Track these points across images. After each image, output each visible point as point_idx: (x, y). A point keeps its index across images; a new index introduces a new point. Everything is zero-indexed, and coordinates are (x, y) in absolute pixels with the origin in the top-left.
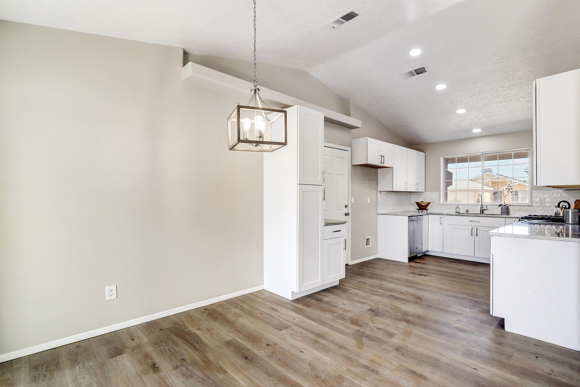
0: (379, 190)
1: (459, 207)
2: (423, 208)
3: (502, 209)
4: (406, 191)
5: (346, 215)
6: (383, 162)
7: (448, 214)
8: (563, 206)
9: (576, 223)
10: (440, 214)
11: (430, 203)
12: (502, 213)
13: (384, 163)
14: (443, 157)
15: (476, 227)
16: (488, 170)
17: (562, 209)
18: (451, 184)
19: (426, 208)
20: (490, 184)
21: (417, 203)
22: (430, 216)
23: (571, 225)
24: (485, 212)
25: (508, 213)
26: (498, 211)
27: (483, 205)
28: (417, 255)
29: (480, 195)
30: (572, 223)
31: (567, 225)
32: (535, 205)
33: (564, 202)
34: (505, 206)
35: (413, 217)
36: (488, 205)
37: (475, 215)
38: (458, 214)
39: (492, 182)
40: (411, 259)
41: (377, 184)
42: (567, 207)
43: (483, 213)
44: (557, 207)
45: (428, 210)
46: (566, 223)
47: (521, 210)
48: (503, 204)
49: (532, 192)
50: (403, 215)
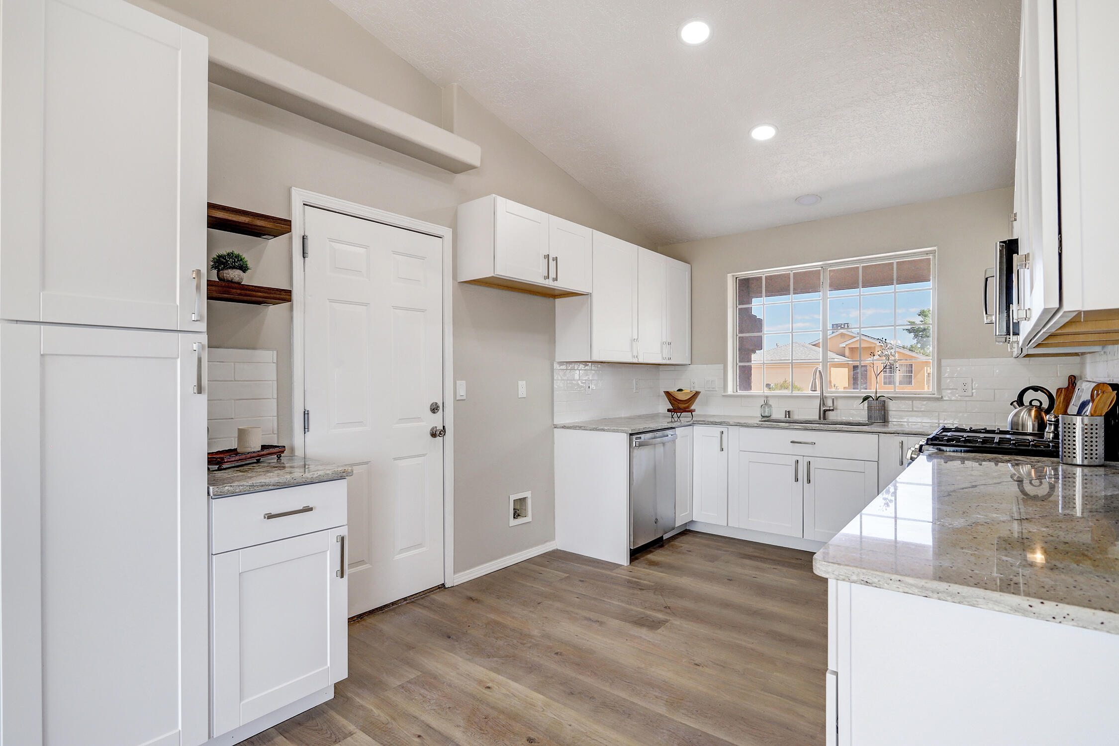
0: (559, 358)
1: (771, 402)
2: (682, 406)
3: (870, 408)
4: (635, 361)
5: (434, 435)
6: (552, 275)
7: (738, 423)
8: (1034, 403)
9: (1097, 462)
10: (721, 423)
11: (697, 393)
12: (869, 418)
13: (556, 279)
14: (733, 276)
15: (807, 459)
16: (843, 326)
17: (1030, 411)
18: (758, 345)
19: (688, 407)
20: (847, 352)
21: (668, 394)
22: (697, 428)
23: (1083, 470)
24: (832, 416)
25: (885, 420)
26: (860, 412)
27: (826, 397)
28: (662, 537)
29: (818, 371)
30: (1086, 462)
31: (1069, 468)
32: (948, 397)
33: (1036, 389)
34: (877, 399)
35: (642, 436)
36: (837, 398)
37: (806, 425)
38: (767, 421)
39: (849, 348)
40: (635, 554)
41: (552, 341)
42: (1045, 405)
43: (825, 418)
44: (1015, 403)
45: (694, 411)
46: (1064, 462)
47: (915, 409)
48: (873, 395)
49: (940, 362)
50: (614, 431)
